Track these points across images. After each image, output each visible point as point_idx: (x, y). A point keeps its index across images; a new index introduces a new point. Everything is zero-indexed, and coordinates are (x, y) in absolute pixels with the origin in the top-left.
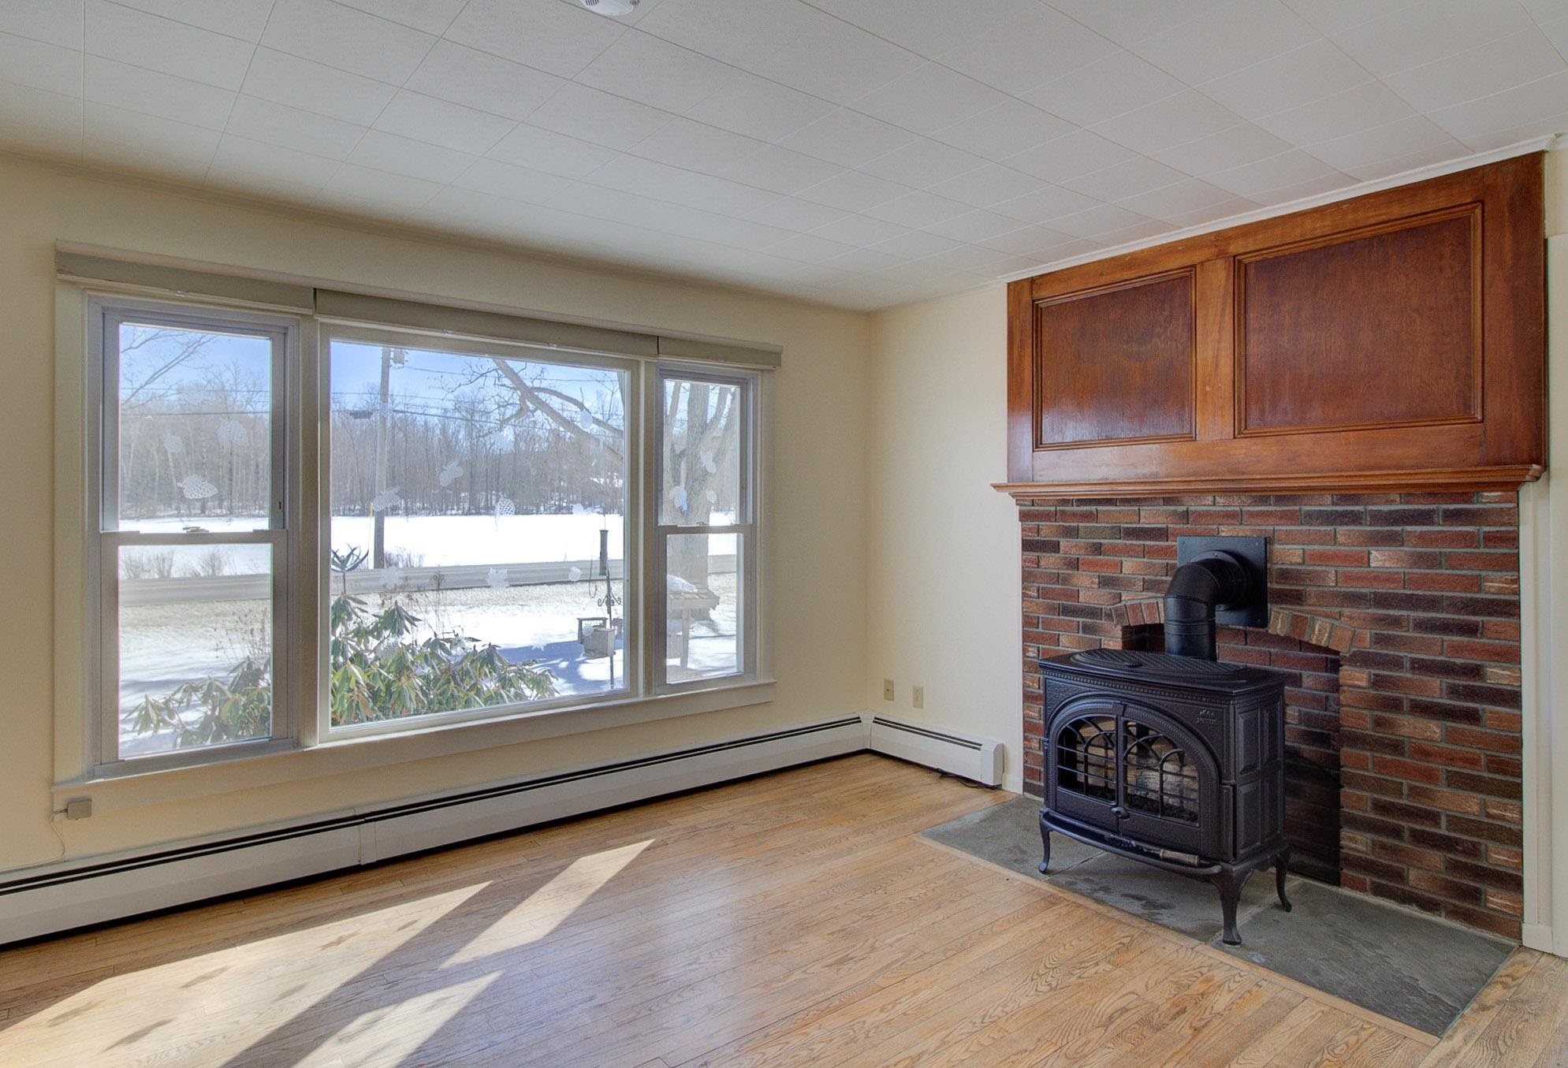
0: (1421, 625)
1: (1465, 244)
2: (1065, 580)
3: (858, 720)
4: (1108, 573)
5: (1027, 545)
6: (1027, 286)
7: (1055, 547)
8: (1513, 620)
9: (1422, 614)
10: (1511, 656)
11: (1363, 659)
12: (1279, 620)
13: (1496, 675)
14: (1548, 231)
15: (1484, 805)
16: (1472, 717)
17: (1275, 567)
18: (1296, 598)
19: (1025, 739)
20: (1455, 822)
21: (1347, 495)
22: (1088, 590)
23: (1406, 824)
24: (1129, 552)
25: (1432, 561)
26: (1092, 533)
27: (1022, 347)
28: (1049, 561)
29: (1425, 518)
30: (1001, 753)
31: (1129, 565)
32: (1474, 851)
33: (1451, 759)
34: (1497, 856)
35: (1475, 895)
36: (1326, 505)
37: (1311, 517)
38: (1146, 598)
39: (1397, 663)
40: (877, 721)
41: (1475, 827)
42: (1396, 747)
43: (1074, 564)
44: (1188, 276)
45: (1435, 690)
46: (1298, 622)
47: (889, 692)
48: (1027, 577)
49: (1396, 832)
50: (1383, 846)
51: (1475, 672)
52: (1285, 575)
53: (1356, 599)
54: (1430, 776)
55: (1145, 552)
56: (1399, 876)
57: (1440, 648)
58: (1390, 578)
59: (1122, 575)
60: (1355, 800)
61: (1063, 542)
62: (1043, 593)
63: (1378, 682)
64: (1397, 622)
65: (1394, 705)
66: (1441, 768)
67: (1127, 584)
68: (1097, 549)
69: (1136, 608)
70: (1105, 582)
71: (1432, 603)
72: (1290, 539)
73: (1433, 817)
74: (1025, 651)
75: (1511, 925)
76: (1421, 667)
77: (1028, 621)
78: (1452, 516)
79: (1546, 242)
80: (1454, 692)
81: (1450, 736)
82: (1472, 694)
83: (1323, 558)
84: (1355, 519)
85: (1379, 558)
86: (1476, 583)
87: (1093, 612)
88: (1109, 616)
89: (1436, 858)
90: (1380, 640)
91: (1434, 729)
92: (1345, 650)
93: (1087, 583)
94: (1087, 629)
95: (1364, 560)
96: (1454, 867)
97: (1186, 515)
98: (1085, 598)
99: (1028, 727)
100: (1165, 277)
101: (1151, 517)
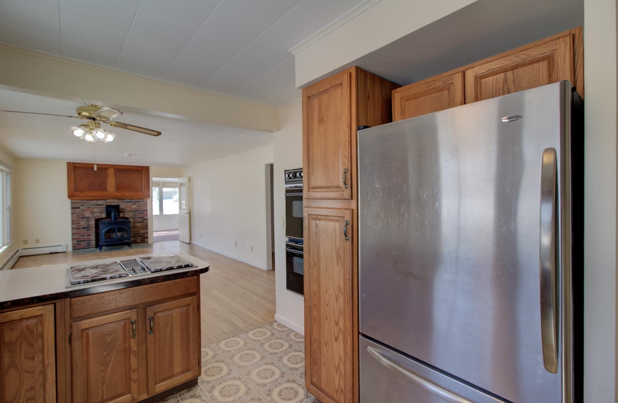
0: (138, 213)
1: (142, 173)
2: (82, 213)
4: (92, 211)
5: (72, 208)
6: (72, 164)
7: (79, 208)
10: (147, 215)
11: (132, 218)
12: (121, 215)
14: (150, 173)
15: (144, 231)
16: (143, 222)
17: (120, 208)
18: (123, 212)
19: (72, 241)
20: (142, 233)
21: (131, 199)
22: (87, 214)
24: (96, 208)
25: (139, 206)
27: (71, 174)
28: (78, 210)
29: (139, 202)
31: (96, 210)
32: (144, 236)
33: (141, 227)
34: (146, 235)
35: (144, 240)
36: (128, 200)
37: (126, 202)
38: (99, 214)
39: (136, 218)
40: (23, 249)
41: (144, 233)
42: (136, 227)
43: (84, 210)
44: (106, 168)
45: (140, 220)
46: (124, 215)
47: (25, 242)
48: (72, 213)
49: (136, 236)
50: (135, 238)
51: (144, 217)
52: (122, 209)
53: (131, 211)
54: (139, 229)
55: (100, 208)
56: (136, 241)
57: (140, 215)
58: (135, 208)
59: (94, 211)
60: (132, 234)
61: (82, 207)
62: (77, 216)
63: (134, 220)
64: (136, 213)
65: (136, 222)
67: (96, 213)
68: (89, 208)
69: (98, 216)
70: (91, 213)
71: (139, 211)
72: (123, 205)
73: (140, 234)
74: (72, 226)
75: (147, 242)
76: (138, 218)
77: (73, 221)
78: (141, 201)
79: (149, 175)
80: (142, 220)
82: (143, 220)
83: (127, 207)
84: (131, 202)
85: (134, 206)
86: (143, 208)
87: (88, 218)
88: (92, 218)
89: (140, 238)
90: (134, 216)
91: (140, 224)
92: (130, 217)
94: (87, 220)
95: (132, 207)
96: (142, 238)
97: (107, 202)
98: (86, 216)
99: (73, 239)
100: (103, 168)
101: (100, 202)
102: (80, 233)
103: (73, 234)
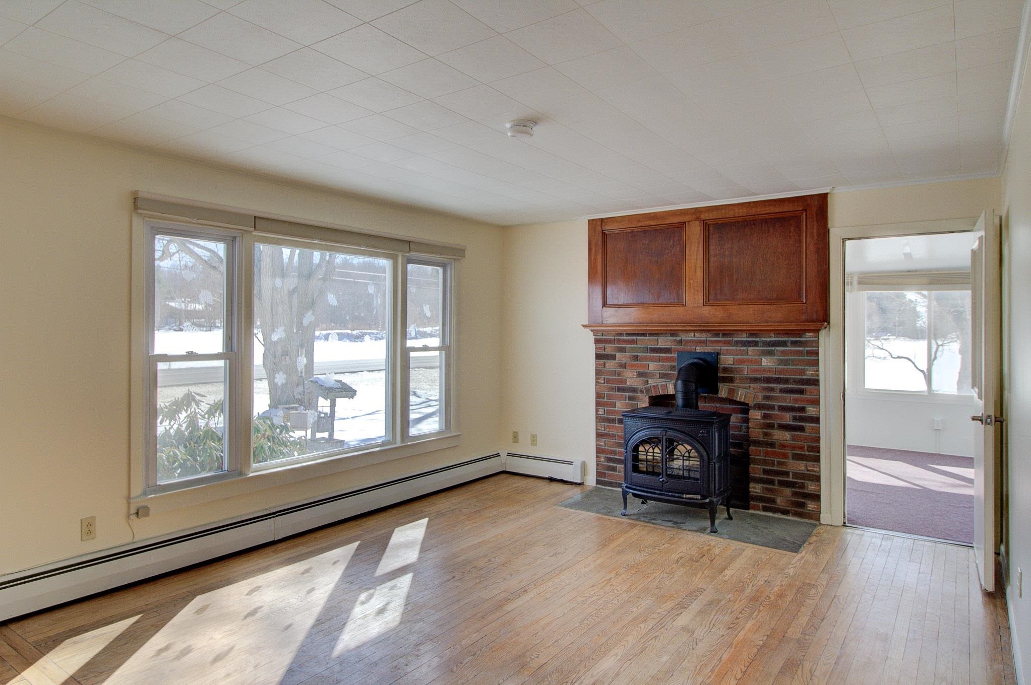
0: (782, 391)
1: (798, 227)
2: (619, 374)
3: (498, 455)
4: (642, 370)
5: (598, 356)
6: (599, 223)
7: (613, 357)
8: (817, 387)
9: (782, 386)
10: (816, 402)
11: (759, 407)
12: (723, 391)
13: (811, 411)
14: (830, 225)
15: (806, 466)
16: (801, 429)
17: (721, 366)
18: (731, 380)
19: (597, 457)
20: (796, 475)
21: (753, 334)
22: (631, 379)
23: (776, 478)
24: (653, 360)
25: (785, 362)
26: (633, 350)
27: (596, 254)
28: (611, 364)
29: (784, 344)
30: (584, 466)
31: (652, 366)
32: (803, 486)
33: (794, 448)
34: (811, 487)
35: (803, 505)
36: (744, 338)
37: (737, 343)
38: (660, 382)
39: (772, 408)
40: (509, 455)
41: (803, 476)
42: (772, 445)
43: (624, 366)
44: (682, 225)
45: (788, 418)
46: (732, 391)
47: (515, 438)
48: (598, 373)
49: (772, 482)
50: (767, 489)
51: (803, 409)
52: (726, 370)
53: (756, 380)
54: (785, 456)
55: (660, 360)
56: (773, 501)
57: (789, 400)
58: (770, 371)
59: (648, 371)
60: (756, 470)
61: (618, 355)
62: (608, 381)
63: (765, 416)
64: (772, 390)
65: (771, 426)
66: (790, 452)
67: (651, 375)
68: (636, 358)
69: (656, 387)
70: (640, 375)
71: (786, 381)
72: (728, 353)
73: (786, 474)
74: (597, 411)
75: (815, 516)
76: (782, 409)
77: (599, 395)
78: (794, 343)
79: (829, 230)
80: (795, 419)
81: (794, 438)
82: (802, 419)
83: (742, 362)
84: (756, 344)
85: (766, 362)
86: (803, 372)
87: (634, 390)
88: (642, 392)
89: (788, 491)
90: (766, 398)
91: (787, 436)
92: (751, 403)
93: (631, 375)
94: (630, 398)
95: (759, 362)
96: (795, 494)
97: (680, 342)
98: (630, 383)
99: (599, 451)
100: (671, 226)
101: (663, 342)
102: (613, 436)
103: (599, 435)
